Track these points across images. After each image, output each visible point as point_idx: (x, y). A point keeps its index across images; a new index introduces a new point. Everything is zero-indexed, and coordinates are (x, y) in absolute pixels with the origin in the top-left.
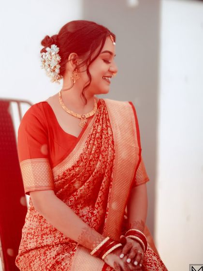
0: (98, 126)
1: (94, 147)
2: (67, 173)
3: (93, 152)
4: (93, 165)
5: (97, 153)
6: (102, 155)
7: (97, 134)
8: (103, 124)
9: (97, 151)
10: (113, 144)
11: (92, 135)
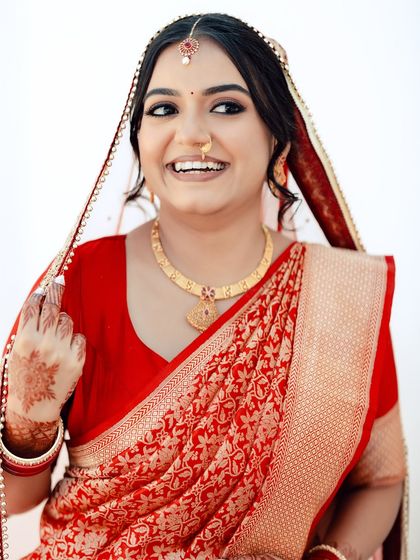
0: (253, 329)
1: (221, 393)
2: (123, 461)
3: (212, 409)
4: (208, 445)
5: (227, 410)
6: (240, 423)
7: (243, 355)
8: (272, 322)
9: (228, 406)
10: (284, 393)
11: (221, 356)
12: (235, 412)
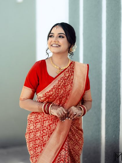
0: (67, 74)
2: (47, 94)
4: (60, 91)
5: (63, 86)
6: (65, 88)
7: (66, 77)
8: (70, 73)
9: (63, 85)
10: (72, 83)
11: (62, 77)
12: (65, 86)
